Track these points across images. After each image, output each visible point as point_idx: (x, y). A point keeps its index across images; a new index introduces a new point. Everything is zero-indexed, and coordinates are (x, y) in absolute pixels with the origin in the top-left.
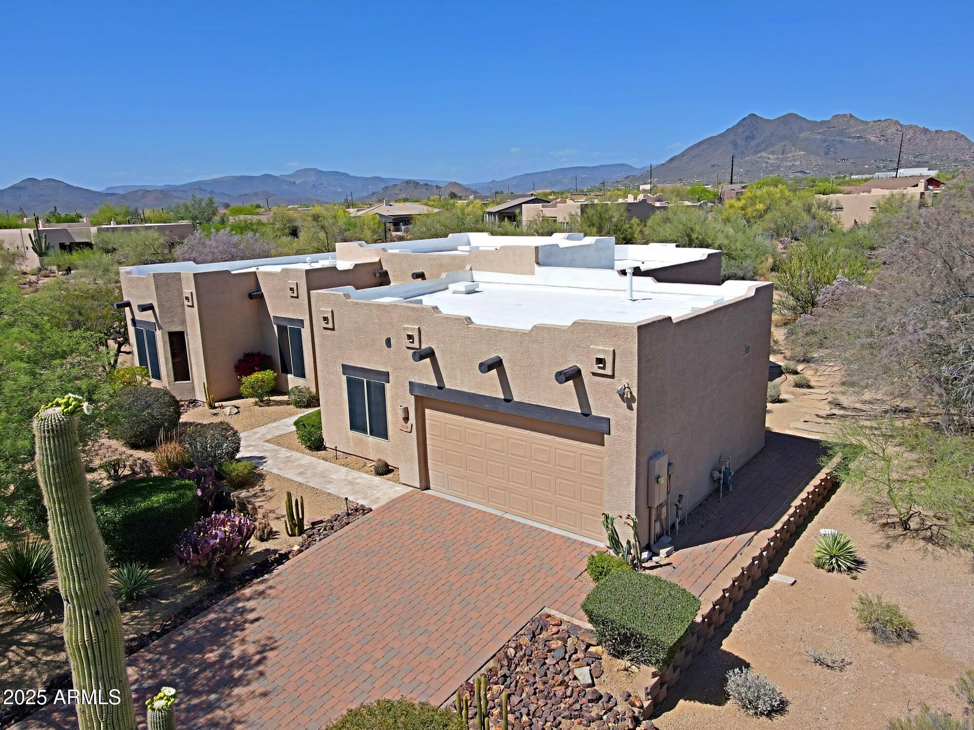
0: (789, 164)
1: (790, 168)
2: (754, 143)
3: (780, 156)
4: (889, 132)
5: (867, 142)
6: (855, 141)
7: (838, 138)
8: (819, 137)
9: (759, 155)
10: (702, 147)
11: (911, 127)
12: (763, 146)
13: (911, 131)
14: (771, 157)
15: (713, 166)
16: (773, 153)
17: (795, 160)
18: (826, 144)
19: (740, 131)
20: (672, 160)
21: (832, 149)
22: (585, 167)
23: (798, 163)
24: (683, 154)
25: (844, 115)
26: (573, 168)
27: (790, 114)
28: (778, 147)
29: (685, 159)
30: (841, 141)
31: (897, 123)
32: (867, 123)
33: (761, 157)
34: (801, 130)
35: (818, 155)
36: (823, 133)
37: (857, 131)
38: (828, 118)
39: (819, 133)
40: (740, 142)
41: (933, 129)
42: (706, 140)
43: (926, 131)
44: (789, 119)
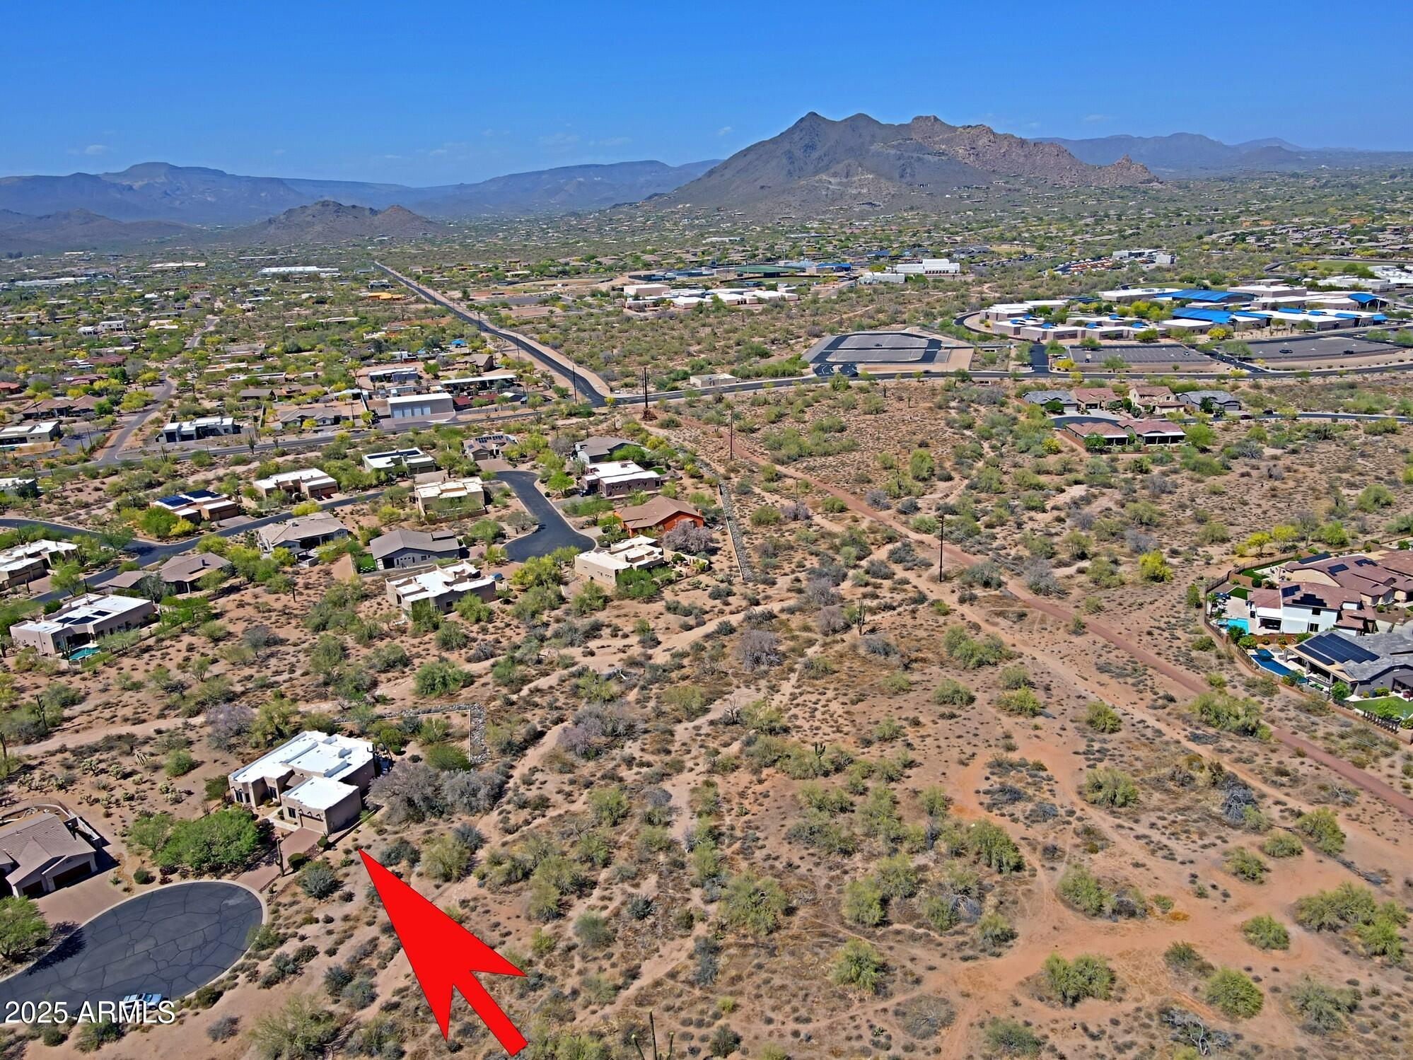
0: (852, 193)
1: (855, 197)
2: (815, 155)
3: (844, 180)
4: (980, 143)
5: (952, 159)
6: (936, 158)
7: (915, 155)
8: (893, 152)
9: (818, 177)
10: (751, 157)
11: (1006, 137)
12: (824, 162)
13: (1005, 144)
14: (832, 180)
15: (762, 187)
16: (835, 175)
17: (861, 186)
18: (902, 162)
19: (796, 137)
20: (711, 173)
21: (908, 170)
23: (865, 191)
24: (725, 166)
25: (927, 117)
27: (860, 115)
28: (840, 167)
29: (728, 174)
30: (919, 159)
31: (990, 131)
32: (954, 129)
33: (822, 180)
34: (873, 138)
35: (890, 179)
36: (898, 147)
37: (940, 142)
38: (908, 121)
39: (893, 147)
40: (798, 153)
42: (755, 146)
43: (1023, 143)
44: (859, 122)
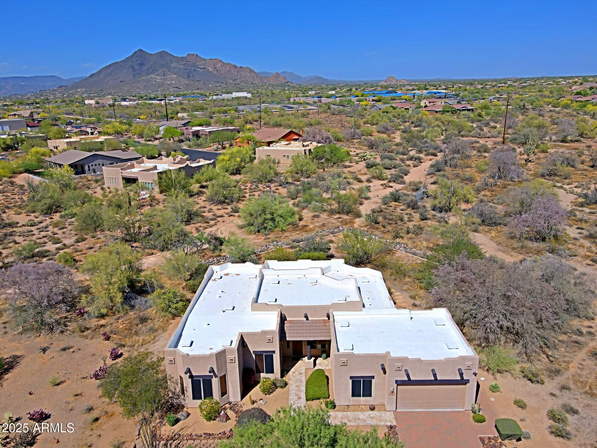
0: (169, 82)
1: (170, 85)
2: (145, 68)
3: (163, 77)
4: (218, 66)
5: (208, 71)
6: (202, 70)
7: (193, 68)
8: (182, 67)
9: (150, 76)
10: (112, 68)
11: (228, 64)
12: (151, 70)
13: (228, 67)
14: (157, 77)
15: (121, 81)
16: (158, 75)
17: (172, 80)
18: (187, 71)
19: (134, 59)
20: (92, 76)
21: (191, 75)
22: (22, 77)
23: (173, 82)
24: (99, 72)
25: (193, 54)
26: (12, 77)
27: (163, 51)
28: (160, 72)
29: (102, 76)
30: (195, 70)
31: (221, 61)
32: (206, 60)
33: (151, 78)
34: (172, 62)
35: (184, 78)
36: (184, 65)
37: (201, 65)
38: (185, 55)
39: (182, 65)
40: (137, 67)
41: (238, 66)
42: (113, 64)
43: (235, 67)
44: (163, 54)
